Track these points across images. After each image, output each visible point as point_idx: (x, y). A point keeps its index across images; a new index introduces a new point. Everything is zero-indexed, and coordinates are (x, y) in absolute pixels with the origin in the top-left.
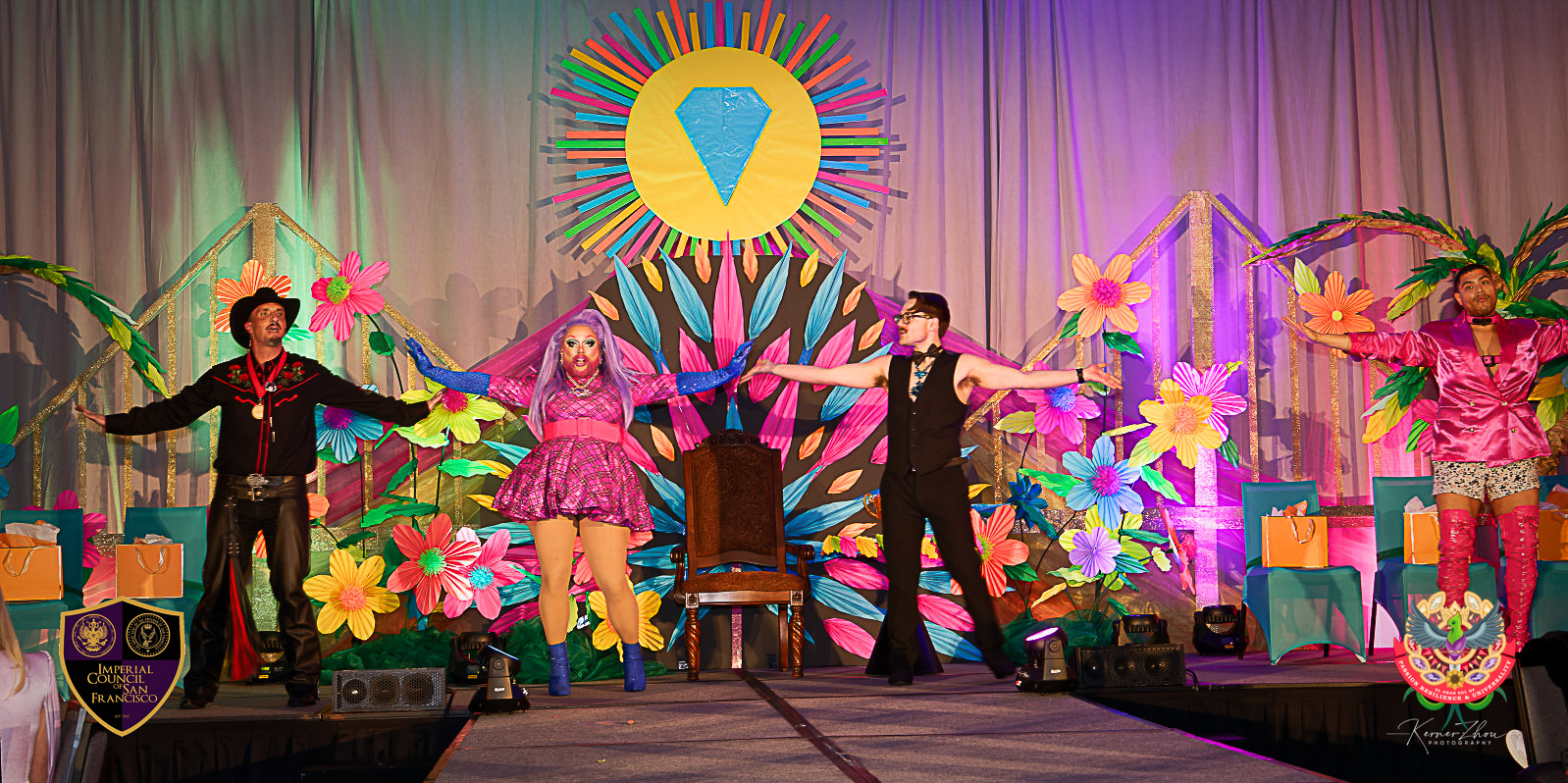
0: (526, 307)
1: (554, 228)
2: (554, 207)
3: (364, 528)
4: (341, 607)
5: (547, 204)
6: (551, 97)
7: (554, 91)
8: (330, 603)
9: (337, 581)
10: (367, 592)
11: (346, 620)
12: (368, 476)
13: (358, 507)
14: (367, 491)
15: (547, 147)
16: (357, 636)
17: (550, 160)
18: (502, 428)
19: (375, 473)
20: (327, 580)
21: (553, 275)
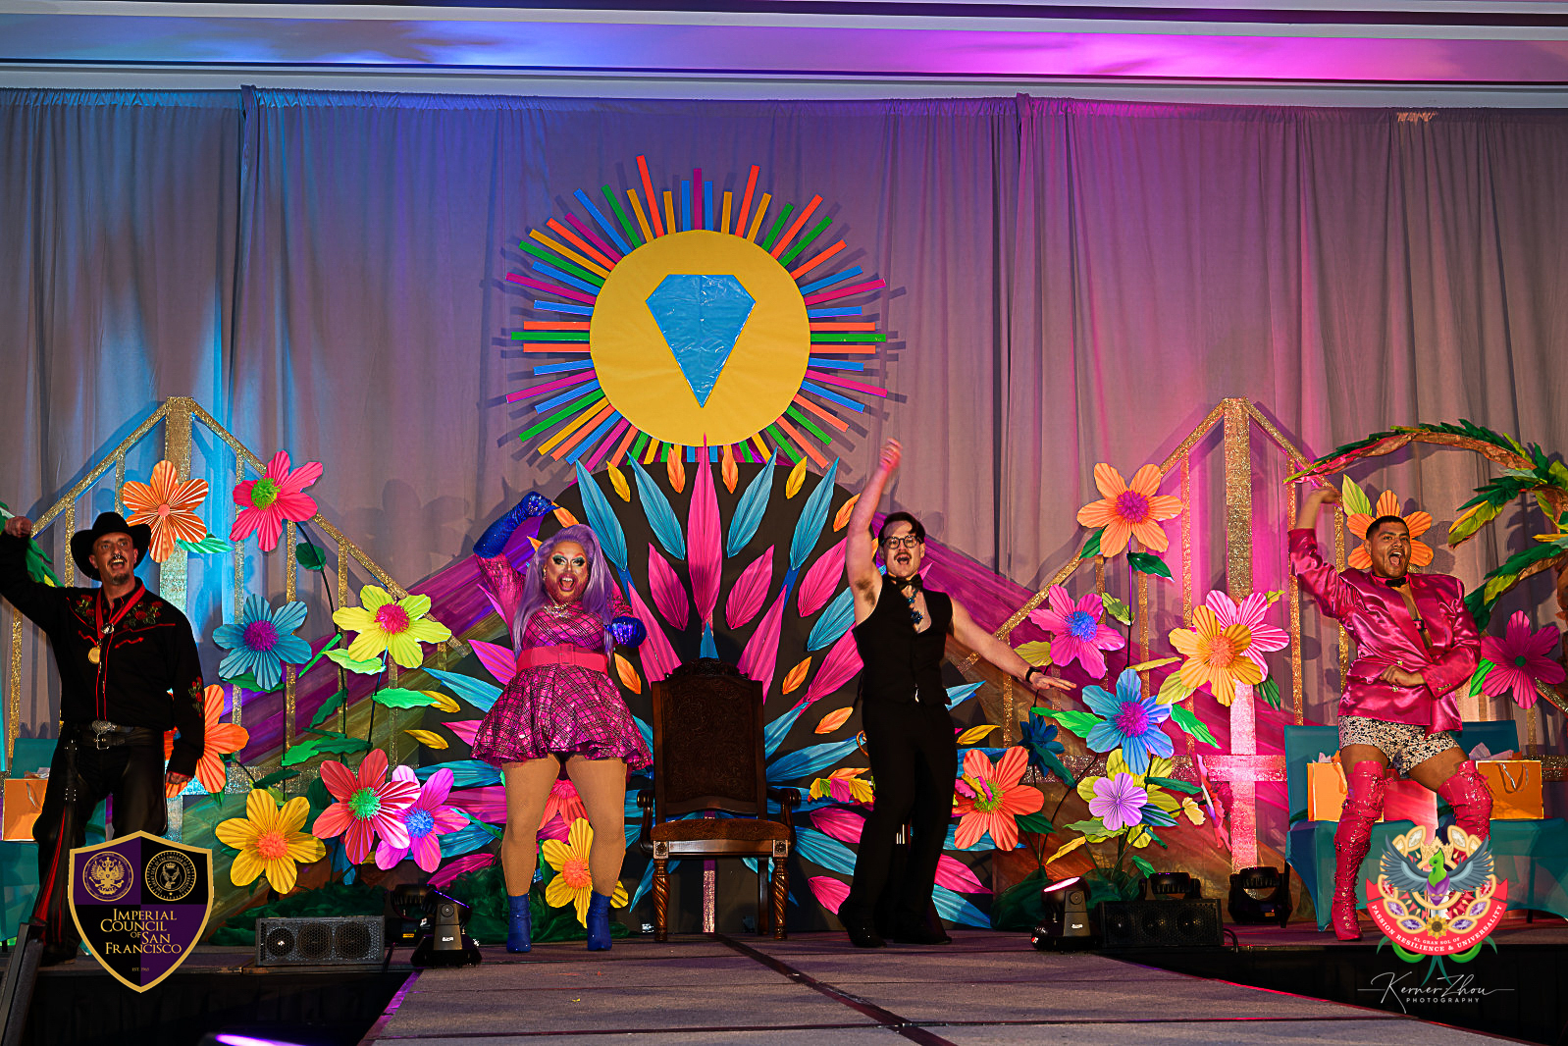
0: (473, 519)
1: (507, 430)
2: (508, 408)
3: (285, 767)
4: (259, 855)
5: (500, 403)
6: (506, 283)
7: (511, 277)
8: (245, 850)
9: (254, 825)
10: (290, 837)
11: (264, 871)
12: (291, 708)
13: (277, 743)
14: (288, 725)
15: (500, 339)
16: (276, 889)
17: (503, 355)
18: (445, 655)
19: (297, 704)
20: (242, 824)
21: (504, 482)
